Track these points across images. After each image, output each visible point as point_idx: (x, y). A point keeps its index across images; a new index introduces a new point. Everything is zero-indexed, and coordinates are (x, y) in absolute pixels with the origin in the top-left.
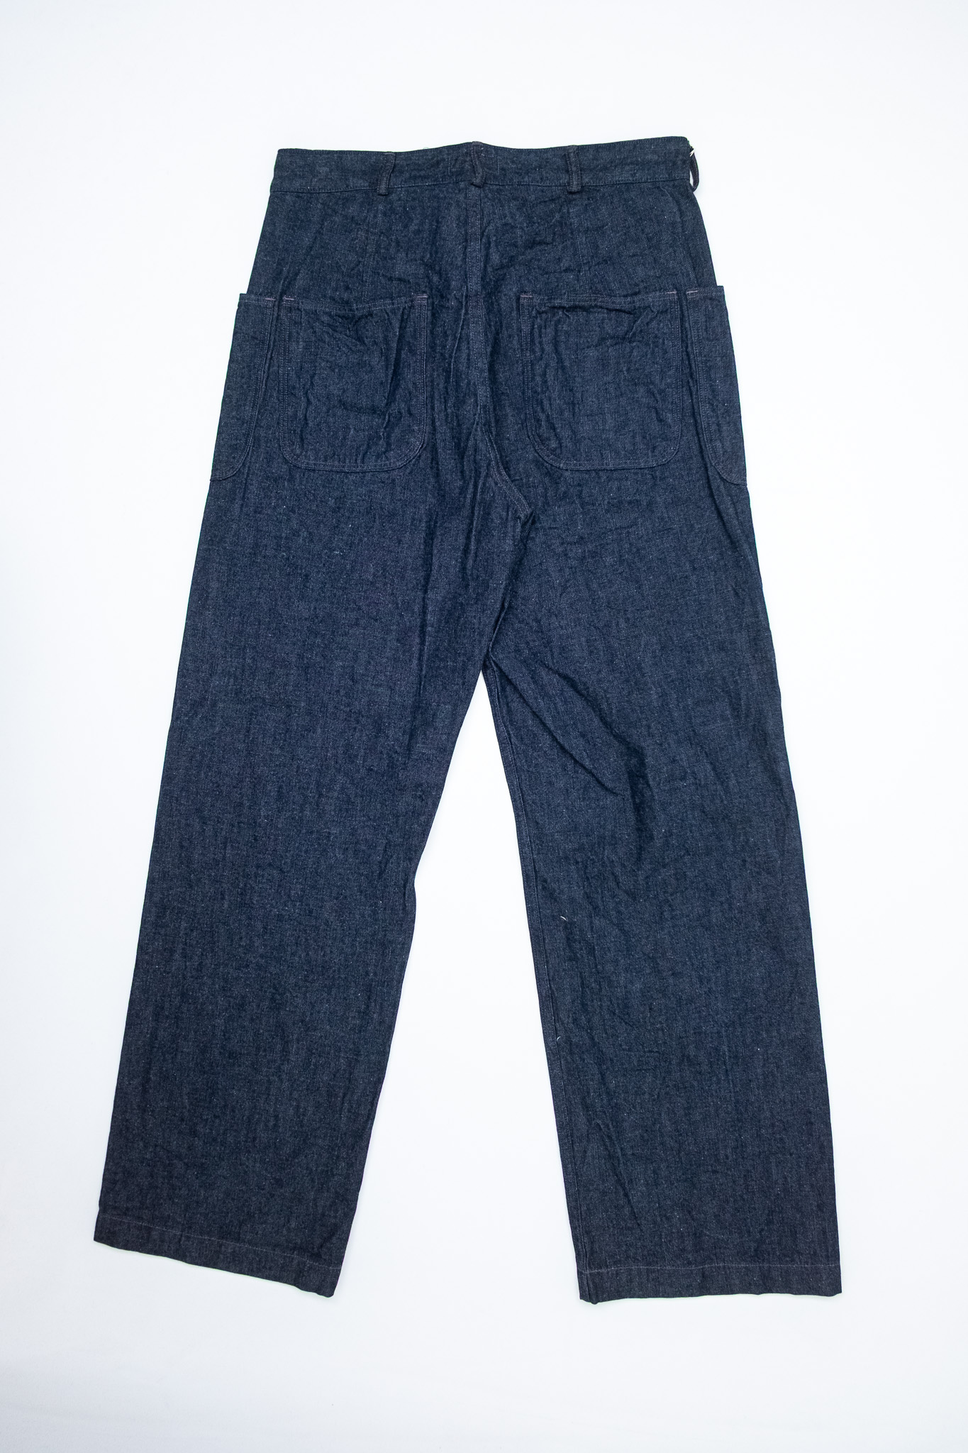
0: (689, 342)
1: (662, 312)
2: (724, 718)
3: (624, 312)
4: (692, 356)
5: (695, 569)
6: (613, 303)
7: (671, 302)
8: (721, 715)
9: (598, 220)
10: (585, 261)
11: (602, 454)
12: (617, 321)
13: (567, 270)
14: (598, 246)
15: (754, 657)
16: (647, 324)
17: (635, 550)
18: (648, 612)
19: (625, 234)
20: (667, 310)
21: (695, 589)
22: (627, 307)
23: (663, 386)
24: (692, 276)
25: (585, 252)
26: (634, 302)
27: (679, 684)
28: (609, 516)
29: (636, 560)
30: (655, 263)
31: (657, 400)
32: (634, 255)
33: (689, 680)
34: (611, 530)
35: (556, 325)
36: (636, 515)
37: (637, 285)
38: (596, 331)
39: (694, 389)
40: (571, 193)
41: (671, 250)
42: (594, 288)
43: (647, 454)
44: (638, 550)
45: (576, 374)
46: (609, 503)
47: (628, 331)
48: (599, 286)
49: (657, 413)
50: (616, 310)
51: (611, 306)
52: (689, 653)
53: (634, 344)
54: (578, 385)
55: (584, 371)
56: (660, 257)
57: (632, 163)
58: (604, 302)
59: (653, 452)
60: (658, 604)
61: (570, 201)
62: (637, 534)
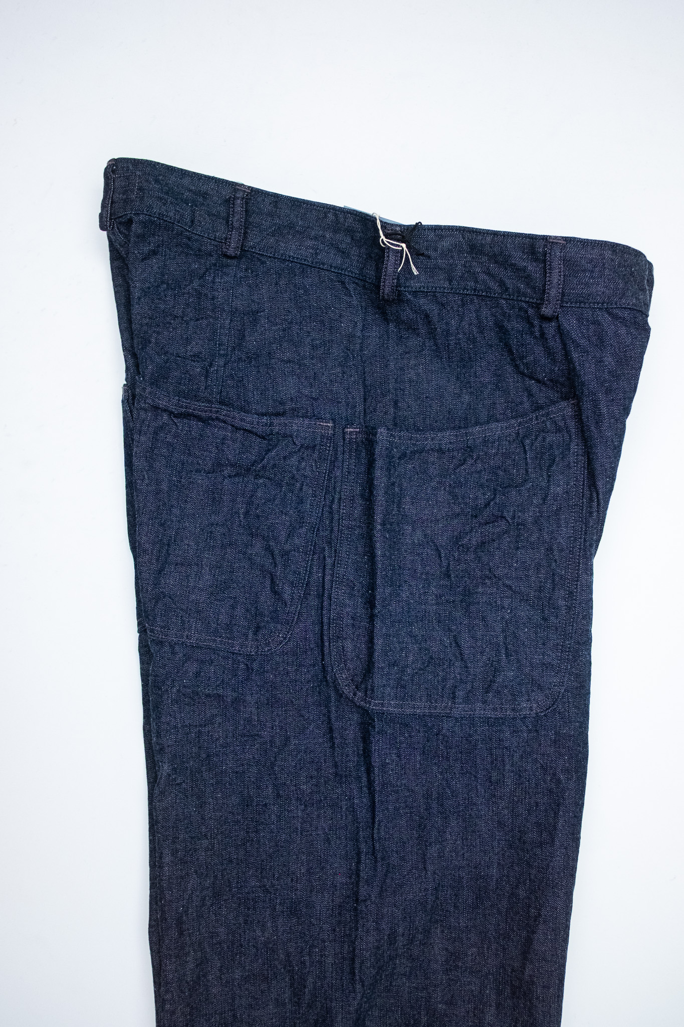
0: (337, 496)
1: (307, 448)
2: (279, 1003)
3: (256, 434)
4: (336, 517)
5: (279, 796)
6: (242, 420)
7: (322, 436)
8: (277, 1000)
9: (253, 301)
10: (222, 352)
11: (183, 622)
12: (243, 445)
13: (196, 357)
14: (244, 336)
15: (334, 930)
16: (285, 458)
17: (204, 756)
18: (205, 843)
19: (284, 330)
20: (315, 446)
21: (273, 824)
22: (260, 430)
23: (287, 547)
24: (360, 408)
25: (225, 339)
26: (271, 424)
27: (228, 947)
28: (176, 707)
29: (204, 768)
30: (315, 379)
31: (275, 563)
32: (289, 361)
33: (241, 945)
34: (175, 727)
35: (156, 433)
36: (215, 711)
37: (282, 403)
38: (212, 453)
39: (329, 561)
40: (226, 256)
41: (339, 370)
42: (224, 394)
43: (246, 635)
44: (208, 756)
45: (174, 503)
46: (178, 691)
47: (255, 461)
48: (232, 393)
49: (273, 582)
50: (245, 430)
51: (237, 423)
52: (249, 909)
53: (261, 481)
54: (174, 519)
55: (186, 501)
56: (323, 374)
57: (316, 238)
58: (229, 416)
59: (255, 633)
60: (222, 833)
61: (222, 266)
62: (212, 735)
